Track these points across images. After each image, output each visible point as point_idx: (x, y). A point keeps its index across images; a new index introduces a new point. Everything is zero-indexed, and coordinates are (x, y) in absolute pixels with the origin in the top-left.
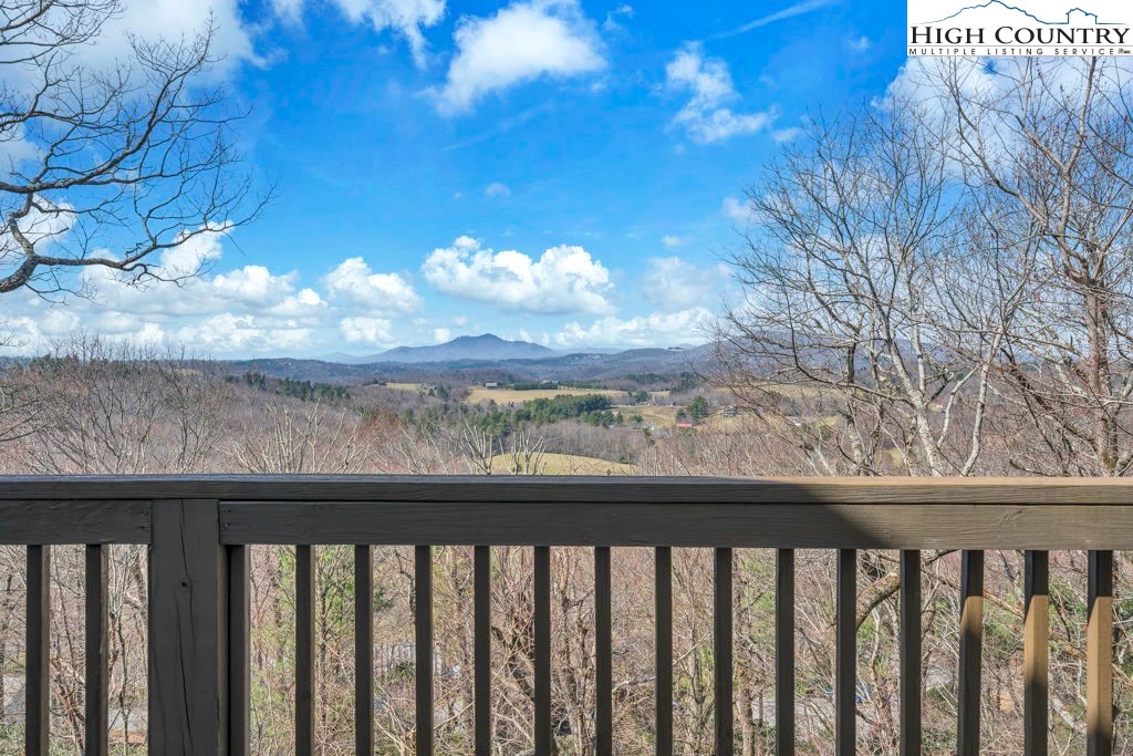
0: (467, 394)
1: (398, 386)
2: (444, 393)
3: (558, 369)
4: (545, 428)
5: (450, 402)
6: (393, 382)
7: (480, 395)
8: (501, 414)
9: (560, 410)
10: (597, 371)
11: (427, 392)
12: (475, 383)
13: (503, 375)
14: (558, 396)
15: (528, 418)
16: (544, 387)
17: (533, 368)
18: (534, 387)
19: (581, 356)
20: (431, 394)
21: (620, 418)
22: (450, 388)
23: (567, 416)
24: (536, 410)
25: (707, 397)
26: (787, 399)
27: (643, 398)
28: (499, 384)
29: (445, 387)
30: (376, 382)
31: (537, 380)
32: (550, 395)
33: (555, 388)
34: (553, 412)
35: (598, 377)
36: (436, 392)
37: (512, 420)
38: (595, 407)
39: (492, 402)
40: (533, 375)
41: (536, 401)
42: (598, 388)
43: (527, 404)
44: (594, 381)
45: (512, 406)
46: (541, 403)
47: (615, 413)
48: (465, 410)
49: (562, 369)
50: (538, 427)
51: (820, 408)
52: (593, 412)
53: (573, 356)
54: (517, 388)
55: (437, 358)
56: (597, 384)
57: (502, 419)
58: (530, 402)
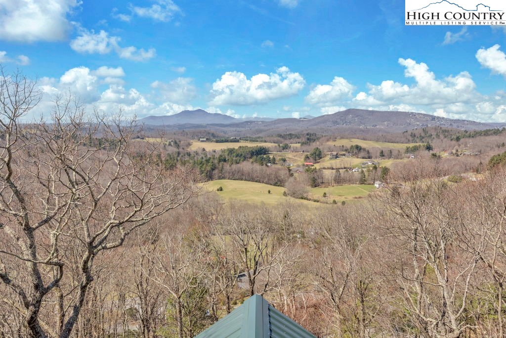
0: (189, 145)
1: (151, 140)
2: (177, 145)
3: (238, 129)
4: (234, 166)
5: (181, 150)
6: (148, 137)
7: (196, 146)
8: (210, 158)
9: (241, 155)
10: (260, 131)
11: (167, 143)
12: (193, 138)
13: (209, 133)
14: (240, 147)
15: (225, 161)
16: (232, 141)
17: (225, 129)
18: (227, 141)
19: (251, 122)
20: (170, 144)
21: (274, 159)
22: (180, 141)
23: (245, 158)
24: (228, 155)
25: (321, 148)
26: (364, 149)
27: (286, 147)
28: (207, 139)
29: (177, 141)
30: (138, 137)
31: (227, 136)
32: (236, 146)
33: (238, 141)
34: (237, 156)
35: (261, 135)
36: (172, 143)
37: (216, 161)
38: (260, 153)
39: (204, 150)
40: (225, 133)
41: (228, 149)
42: (261, 141)
43: (223, 151)
44: (259, 138)
45: (215, 152)
46: (231, 151)
47: (271, 157)
48: (189, 154)
49: (242, 129)
50: (230, 166)
51: (382, 155)
52: (259, 156)
53: (247, 122)
54: (217, 142)
55: (171, 123)
56: (261, 139)
57: (211, 161)
58: (225, 150)
